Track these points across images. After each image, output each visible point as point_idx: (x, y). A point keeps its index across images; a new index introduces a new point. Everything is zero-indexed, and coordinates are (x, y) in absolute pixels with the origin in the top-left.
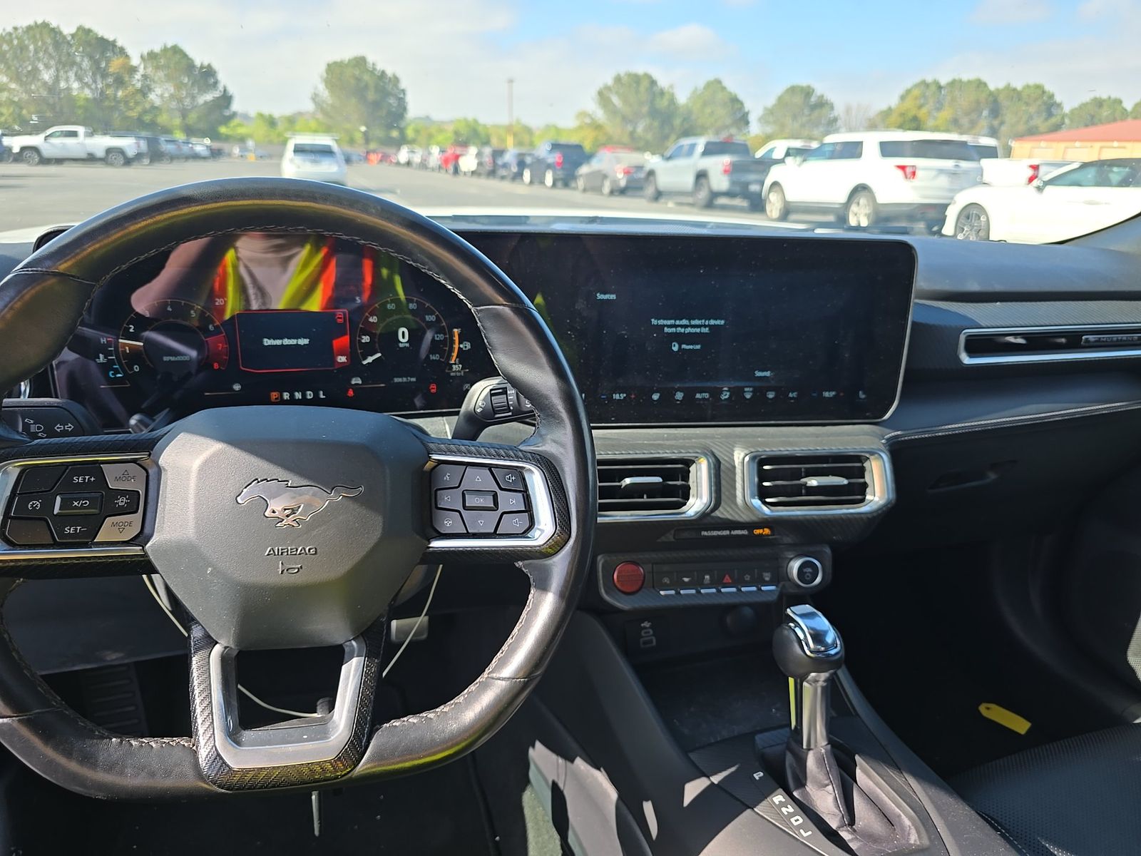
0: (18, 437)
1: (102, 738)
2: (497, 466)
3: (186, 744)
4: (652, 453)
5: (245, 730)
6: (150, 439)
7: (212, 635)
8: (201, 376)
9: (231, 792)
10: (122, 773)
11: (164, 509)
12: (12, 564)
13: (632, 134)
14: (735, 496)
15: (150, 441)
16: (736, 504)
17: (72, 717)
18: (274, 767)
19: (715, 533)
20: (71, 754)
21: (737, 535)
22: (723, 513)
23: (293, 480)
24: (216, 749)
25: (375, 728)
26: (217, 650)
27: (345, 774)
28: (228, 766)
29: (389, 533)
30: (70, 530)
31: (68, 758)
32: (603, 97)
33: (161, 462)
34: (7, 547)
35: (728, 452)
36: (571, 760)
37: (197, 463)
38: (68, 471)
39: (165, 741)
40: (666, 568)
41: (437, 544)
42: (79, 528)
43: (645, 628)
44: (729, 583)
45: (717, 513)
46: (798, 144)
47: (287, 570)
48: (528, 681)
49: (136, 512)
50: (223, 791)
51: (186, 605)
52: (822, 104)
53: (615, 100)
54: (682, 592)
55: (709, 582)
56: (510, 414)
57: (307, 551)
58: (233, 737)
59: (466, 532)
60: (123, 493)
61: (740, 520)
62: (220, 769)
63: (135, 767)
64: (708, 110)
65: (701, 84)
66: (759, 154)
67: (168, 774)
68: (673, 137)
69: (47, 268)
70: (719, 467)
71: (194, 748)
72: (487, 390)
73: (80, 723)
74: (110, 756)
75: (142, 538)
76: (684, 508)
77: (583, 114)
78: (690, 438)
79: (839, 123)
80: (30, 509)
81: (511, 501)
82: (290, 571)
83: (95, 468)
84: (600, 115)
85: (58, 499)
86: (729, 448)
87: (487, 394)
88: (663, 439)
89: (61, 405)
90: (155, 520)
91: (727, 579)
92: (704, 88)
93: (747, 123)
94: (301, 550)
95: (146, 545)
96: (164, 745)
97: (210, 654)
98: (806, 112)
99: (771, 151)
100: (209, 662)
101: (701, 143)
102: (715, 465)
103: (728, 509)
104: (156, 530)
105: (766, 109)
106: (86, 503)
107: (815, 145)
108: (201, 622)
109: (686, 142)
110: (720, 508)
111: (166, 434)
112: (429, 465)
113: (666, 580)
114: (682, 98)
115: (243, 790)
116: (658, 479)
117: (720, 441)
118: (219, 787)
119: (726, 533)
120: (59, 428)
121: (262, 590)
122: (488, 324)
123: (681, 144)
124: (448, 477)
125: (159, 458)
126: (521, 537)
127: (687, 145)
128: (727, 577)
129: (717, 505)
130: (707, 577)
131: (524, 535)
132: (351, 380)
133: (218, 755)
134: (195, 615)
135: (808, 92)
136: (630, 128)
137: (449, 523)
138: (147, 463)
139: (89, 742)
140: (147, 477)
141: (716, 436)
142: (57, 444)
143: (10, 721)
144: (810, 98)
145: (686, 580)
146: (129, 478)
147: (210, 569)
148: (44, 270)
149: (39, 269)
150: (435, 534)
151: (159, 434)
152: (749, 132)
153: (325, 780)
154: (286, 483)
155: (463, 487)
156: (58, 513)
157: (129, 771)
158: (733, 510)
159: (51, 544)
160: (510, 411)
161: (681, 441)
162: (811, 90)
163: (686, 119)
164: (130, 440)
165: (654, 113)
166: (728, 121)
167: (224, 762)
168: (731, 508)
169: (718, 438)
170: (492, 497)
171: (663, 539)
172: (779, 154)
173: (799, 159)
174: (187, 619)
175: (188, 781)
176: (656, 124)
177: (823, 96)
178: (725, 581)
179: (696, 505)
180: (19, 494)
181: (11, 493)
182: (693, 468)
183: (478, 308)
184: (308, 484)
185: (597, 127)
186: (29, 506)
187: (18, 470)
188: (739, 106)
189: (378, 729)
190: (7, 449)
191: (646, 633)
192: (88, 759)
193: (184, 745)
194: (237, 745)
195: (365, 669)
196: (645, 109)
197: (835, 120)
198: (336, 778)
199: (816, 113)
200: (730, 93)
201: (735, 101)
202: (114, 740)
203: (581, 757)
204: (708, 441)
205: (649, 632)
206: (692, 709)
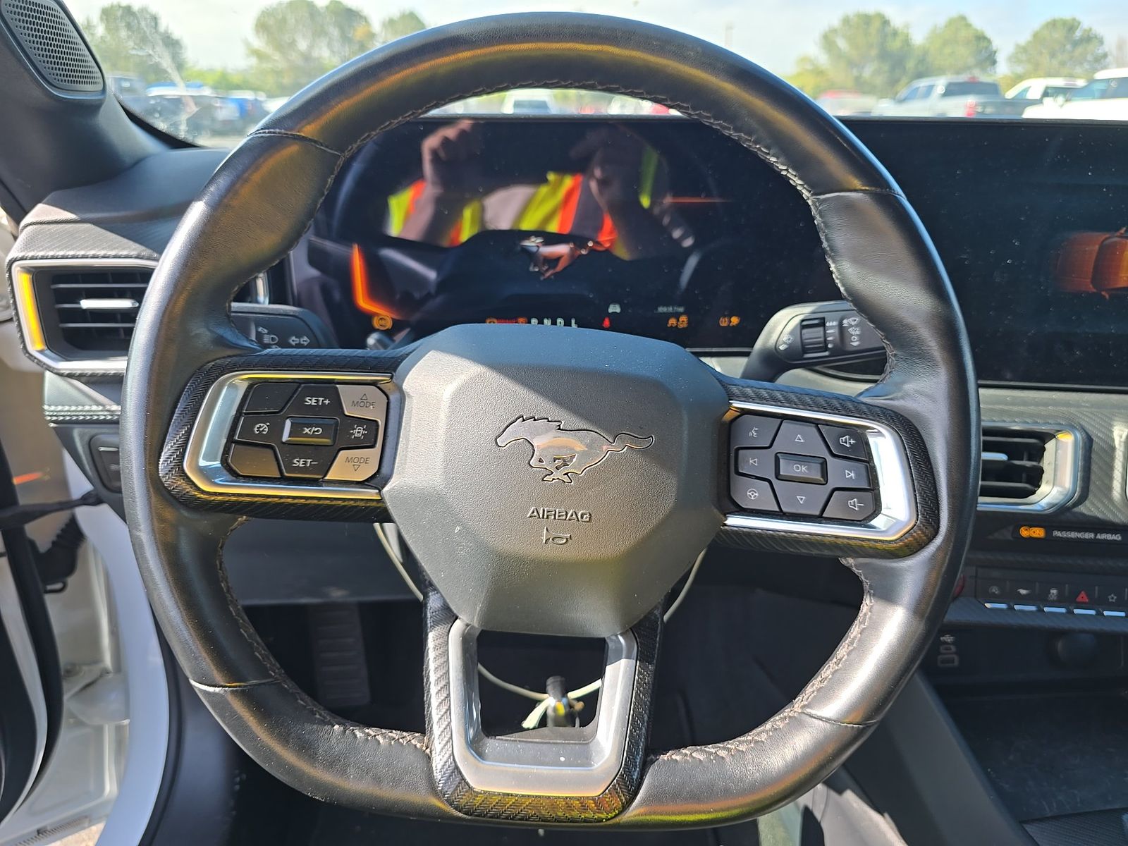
0: (247, 344)
1: (323, 722)
2: (827, 423)
3: (419, 745)
4: (994, 421)
5: (488, 736)
6: (393, 358)
7: (453, 608)
8: (439, 300)
9: (469, 817)
10: (343, 772)
11: (407, 445)
12: (234, 499)
13: (858, 80)
14: (1110, 488)
15: (393, 360)
16: (1111, 499)
17: (291, 691)
18: (523, 796)
19: (1073, 535)
20: (287, 742)
21: (1105, 540)
22: (1089, 509)
23: (568, 420)
24: (454, 759)
25: (649, 759)
26: (458, 626)
27: (612, 818)
28: (468, 784)
29: (685, 501)
30: (297, 462)
31: (284, 746)
32: (828, 40)
33: (405, 386)
34: (230, 477)
35: (1103, 426)
36: (840, 791)
37: (448, 390)
38: (300, 389)
39: (394, 736)
40: (996, 574)
41: (733, 521)
42: (309, 460)
43: (945, 643)
44: (1085, 603)
45: (1082, 509)
46: (1059, 82)
47: (553, 540)
48: (864, 728)
49: (372, 446)
50: (461, 815)
51: (425, 567)
52: (1089, 38)
53: (842, 44)
54: (1016, 607)
55: (1055, 598)
56: (827, 353)
57: (579, 517)
58: (475, 746)
59: (778, 510)
60: (361, 421)
61: (1116, 520)
62: (458, 786)
63: (358, 767)
64: (947, 50)
65: (941, 21)
66: (1010, 94)
67: (396, 782)
68: (904, 80)
69: (286, 130)
70: (1091, 447)
71: (428, 751)
72: (797, 320)
73: (299, 701)
74: (331, 748)
75: (378, 480)
76: (1032, 498)
77: (804, 60)
78: (1046, 404)
79: (1110, 58)
80: (257, 433)
81: (848, 474)
82: (557, 541)
83: (329, 388)
84: (823, 59)
85: (288, 423)
86: (1105, 421)
87: (797, 325)
88: (1007, 404)
89: (297, 314)
90: (395, 458)
91: (1083, 597)
92: (946, 27)
93: (994, 62)
94: (572, 515)
95: (383, 488)
96: (393, 742)
97: (449, 631)
98: (1068, 47)
99: (1026, 90)
100: (448, 641)
101: (940, 84)
102: (1085, 443)
103: (1099, 505)
104: (395, 470)
105: (1018, 46)
106: (318, 431)
107: (1081, 83)
108: (440, 590)
109: (923, 83)
110: (1087, 502)
111: (411, 352)
112: (729, 415)
113: (995, 590)
114: (918, 38)
115: (484, 817)
116: (1002, 457)
117: (1090, 410)
118: (456, 808)
119: (1089, 536)
120: (293, 340)
121: (520, 562)
122: (834, 219)
123: (918, 86)
124: (754, 433)
125: (403, 382)
126: (860, 526)
127: (923, 87)
128: (1083, 593)
129: (1083, 498)
130: (1054, 591)
131: (864, 522)
132: (608, 307)
133: (457, 767)
134: (435, 581)
135: (1071, 26)
136: (855, 72)
137: (754, 495)
138: (388, 387)
139: (308, 727)
140: (388, 404)
141: (1083, 404)
142: (290, 355)
143: (222, 692)
144: (1074, 33)
145: (1023, 592)
146: (368, 405)
147: (458, 528)
148: (283, 131)
149: (278, 130)
150: (733, 508)
151: (404, 352)
152: (995, 72)
153: (585, 821)
154: (559, 423)
155: (777, 447)
156: (287, 441)
157: (351, 771)
158: (1107, 507)
159: (279, 478)
160: (826, 349)
161: (1032, 408)
162: (1076, 24)
163: (922, 60)
164: (370, 357)
165: (884, 55)
166: (971, 61)
167: (463, 779)
168: (1102, 502)
169: (1087, 407)
170: (819, 466)
171: (997, 535)
172: (1034, 94)
173: (1061, 99)
174: (425, 584)
175: (419, 797)
176: (886, 67)
177: (1091, 30)
178: (1079, 599)
179: (1049, 494)
180: (245, 414)
181: (237, 411)
182: (1050, 446)
183: (822, 197)
184: (585, 427)
185: (819, 72)
186: (256, 429)
187: (245, 385)
188: (985, 44)
189: (652, 762)
190: (234, 358)
191: (947, 649)
192: (306, 749)
193: (415, 746)
194: (479, 756)
195: (636, 677)
196: (874, 52)
197: (1105, 56)
198: (600, 820)
199: (1079, 50)
200: (976, 30)
201: (981, 38)
202: (336, 727)
203: (854, 791)
204: (1072, 410)
205: (950, 649)
206: (1011, 758)
